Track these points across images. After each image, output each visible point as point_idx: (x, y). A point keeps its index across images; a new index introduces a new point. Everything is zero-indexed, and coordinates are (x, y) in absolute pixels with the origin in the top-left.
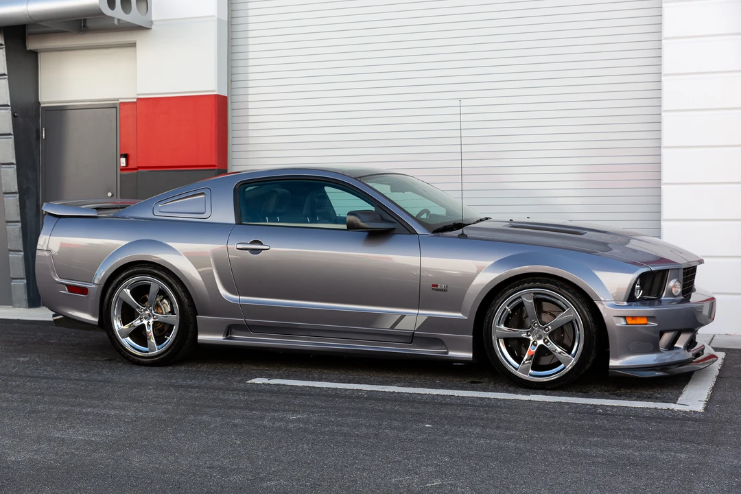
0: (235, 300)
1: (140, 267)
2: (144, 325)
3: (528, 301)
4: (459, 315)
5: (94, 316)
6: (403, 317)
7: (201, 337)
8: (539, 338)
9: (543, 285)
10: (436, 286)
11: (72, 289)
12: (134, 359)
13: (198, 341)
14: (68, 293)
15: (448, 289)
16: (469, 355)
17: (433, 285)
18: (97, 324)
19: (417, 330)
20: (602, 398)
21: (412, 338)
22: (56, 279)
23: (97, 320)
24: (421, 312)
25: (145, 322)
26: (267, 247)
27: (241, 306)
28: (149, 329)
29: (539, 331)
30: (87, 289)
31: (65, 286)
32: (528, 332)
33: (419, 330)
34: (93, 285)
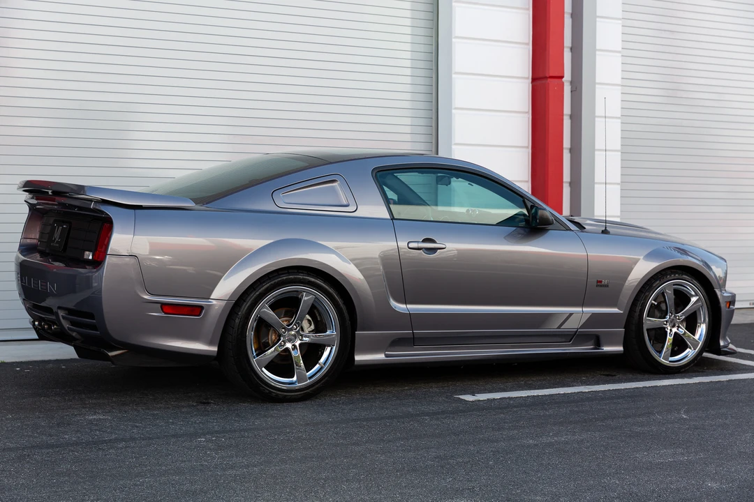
0: (403, 309)
1: (289, 274)
2: (287, 349)
3: (670, 294)
4: (615, 310)
5: (210, 343)
6: (571, 315)
7: (358, 358)
8: (673, 326)
9: (680, 277)
10: (601, 282)
11: (167, 308)
12: (277, 395)
13: (356, 363)
14: (163, 315)
15: (610, 285)
16: (620, 348)
17: (598, 282)
18: (215, 354)
19: (580, 328)
20: (711, 376)
21: (574, 337)
22: (146, 297)
23: (215, 349)
24: (585, 309)
25: (289, 345)
26: (443, 246)
27: (411, 316)
28: (296, 354)
29: (673, 319)
30: (201, 308)
31: (159, 305)
32: (666, 321)
33: (582, 327)
34: (214, 302)
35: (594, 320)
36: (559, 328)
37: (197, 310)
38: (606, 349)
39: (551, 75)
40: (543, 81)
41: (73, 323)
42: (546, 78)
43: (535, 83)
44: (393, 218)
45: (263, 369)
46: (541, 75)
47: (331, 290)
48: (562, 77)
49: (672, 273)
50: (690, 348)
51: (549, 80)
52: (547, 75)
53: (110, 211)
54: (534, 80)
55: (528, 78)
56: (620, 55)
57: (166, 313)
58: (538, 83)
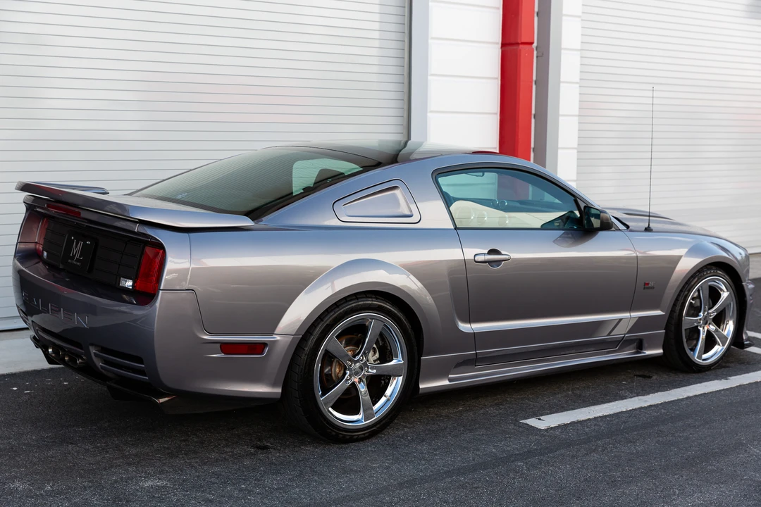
0: (467, 329)
2: (354, 384)
3: (705, 291)
4: (658, 312)
5: (274, 385)
6: (621, 320)
8: (706, 324)
9: (715, 273)
10: (648, 284)
11: (226, 347)
13: (420, 392)
14: (222, 355)
15: (655, 287)
16: (660, 351)
17: (646, 284)
18: (279, 396)
19: (627, 334)
21: (622, 343)
22: (204, 337)
23: (279, 390)
24: (632, 314)
25: (356, 379)
26: (507, 257)
27: (475, 335)
28: (363, 388)
29: (706, 317)
30: (264, 345)
31: (218, 345)
32: (700, 319)
33: (629, 332)
34: (278, 338)
35: (641, 324)
36: (609, 335)
37: (258, 348)
38: (648, 352)
39: (523, 40)
40: (515, 47)
41: (106, 362)
42: (518, 44)
43: (504, 48)
44: (456, 228)
45: (330, 409)
46: (512, 41)
47: (400, 315)
48: (532, 43)
49: (708, 269)
50: (719, 345)
51: (521, 46)
52: (519, 42)
53: (160, 236)
54: (503, 45)
55: (497, 43)
56: (580, 19)
57: (226, 354)
58: (508, 48)
